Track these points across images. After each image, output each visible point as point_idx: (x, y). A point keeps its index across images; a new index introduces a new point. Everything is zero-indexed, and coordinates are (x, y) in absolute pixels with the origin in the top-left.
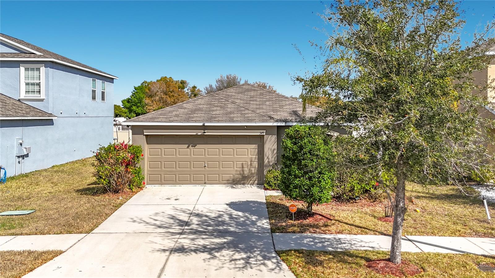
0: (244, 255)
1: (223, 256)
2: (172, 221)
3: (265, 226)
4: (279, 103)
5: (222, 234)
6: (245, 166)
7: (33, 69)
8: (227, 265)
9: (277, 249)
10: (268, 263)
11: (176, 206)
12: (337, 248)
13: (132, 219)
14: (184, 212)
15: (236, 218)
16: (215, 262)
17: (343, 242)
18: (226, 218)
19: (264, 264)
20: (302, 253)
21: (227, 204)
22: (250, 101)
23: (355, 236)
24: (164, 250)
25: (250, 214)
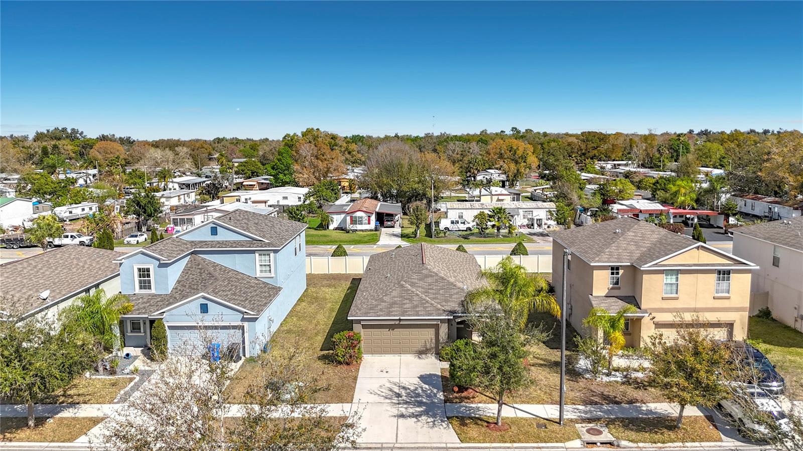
0: (432, 420)
1: (423, 420)
2: (391, 393)
3: (441, 398)
4: (449, 292)
5: (420, 404)
6: (427, 342)
7: (264, 255)
8: (425, 425)
9: (447, 415)
10: (443, 424)
11: (389, 379)
12: (476, 414)
13: (369, 391)
14: (396, 385)
15: (425, 391)
16: (419, 423)
17: (480, 409)
18: (420, 391)
19: (441, 425)
20: (459, 418)
21: (419, 378)
22: (429, 289)
23: (487, 405)
24: (395, 416)
25: (433, 387)
